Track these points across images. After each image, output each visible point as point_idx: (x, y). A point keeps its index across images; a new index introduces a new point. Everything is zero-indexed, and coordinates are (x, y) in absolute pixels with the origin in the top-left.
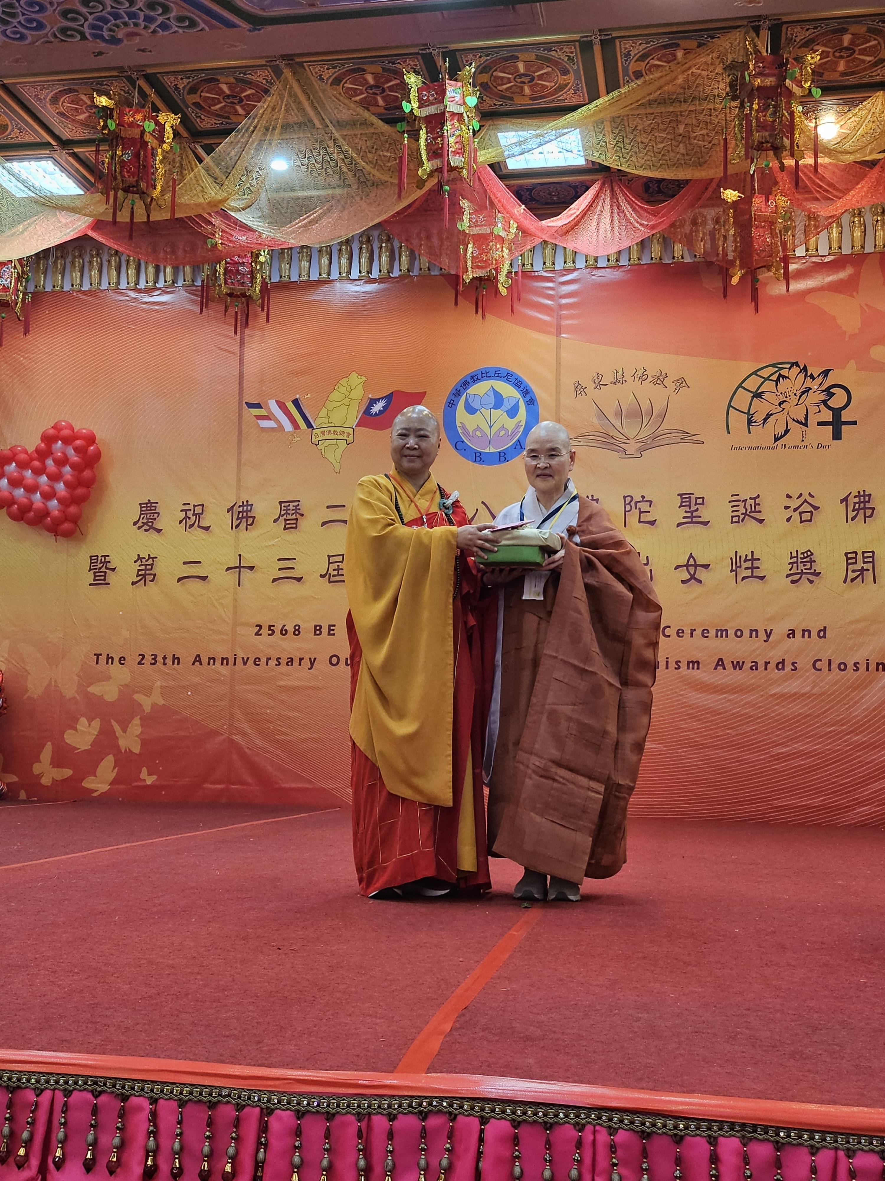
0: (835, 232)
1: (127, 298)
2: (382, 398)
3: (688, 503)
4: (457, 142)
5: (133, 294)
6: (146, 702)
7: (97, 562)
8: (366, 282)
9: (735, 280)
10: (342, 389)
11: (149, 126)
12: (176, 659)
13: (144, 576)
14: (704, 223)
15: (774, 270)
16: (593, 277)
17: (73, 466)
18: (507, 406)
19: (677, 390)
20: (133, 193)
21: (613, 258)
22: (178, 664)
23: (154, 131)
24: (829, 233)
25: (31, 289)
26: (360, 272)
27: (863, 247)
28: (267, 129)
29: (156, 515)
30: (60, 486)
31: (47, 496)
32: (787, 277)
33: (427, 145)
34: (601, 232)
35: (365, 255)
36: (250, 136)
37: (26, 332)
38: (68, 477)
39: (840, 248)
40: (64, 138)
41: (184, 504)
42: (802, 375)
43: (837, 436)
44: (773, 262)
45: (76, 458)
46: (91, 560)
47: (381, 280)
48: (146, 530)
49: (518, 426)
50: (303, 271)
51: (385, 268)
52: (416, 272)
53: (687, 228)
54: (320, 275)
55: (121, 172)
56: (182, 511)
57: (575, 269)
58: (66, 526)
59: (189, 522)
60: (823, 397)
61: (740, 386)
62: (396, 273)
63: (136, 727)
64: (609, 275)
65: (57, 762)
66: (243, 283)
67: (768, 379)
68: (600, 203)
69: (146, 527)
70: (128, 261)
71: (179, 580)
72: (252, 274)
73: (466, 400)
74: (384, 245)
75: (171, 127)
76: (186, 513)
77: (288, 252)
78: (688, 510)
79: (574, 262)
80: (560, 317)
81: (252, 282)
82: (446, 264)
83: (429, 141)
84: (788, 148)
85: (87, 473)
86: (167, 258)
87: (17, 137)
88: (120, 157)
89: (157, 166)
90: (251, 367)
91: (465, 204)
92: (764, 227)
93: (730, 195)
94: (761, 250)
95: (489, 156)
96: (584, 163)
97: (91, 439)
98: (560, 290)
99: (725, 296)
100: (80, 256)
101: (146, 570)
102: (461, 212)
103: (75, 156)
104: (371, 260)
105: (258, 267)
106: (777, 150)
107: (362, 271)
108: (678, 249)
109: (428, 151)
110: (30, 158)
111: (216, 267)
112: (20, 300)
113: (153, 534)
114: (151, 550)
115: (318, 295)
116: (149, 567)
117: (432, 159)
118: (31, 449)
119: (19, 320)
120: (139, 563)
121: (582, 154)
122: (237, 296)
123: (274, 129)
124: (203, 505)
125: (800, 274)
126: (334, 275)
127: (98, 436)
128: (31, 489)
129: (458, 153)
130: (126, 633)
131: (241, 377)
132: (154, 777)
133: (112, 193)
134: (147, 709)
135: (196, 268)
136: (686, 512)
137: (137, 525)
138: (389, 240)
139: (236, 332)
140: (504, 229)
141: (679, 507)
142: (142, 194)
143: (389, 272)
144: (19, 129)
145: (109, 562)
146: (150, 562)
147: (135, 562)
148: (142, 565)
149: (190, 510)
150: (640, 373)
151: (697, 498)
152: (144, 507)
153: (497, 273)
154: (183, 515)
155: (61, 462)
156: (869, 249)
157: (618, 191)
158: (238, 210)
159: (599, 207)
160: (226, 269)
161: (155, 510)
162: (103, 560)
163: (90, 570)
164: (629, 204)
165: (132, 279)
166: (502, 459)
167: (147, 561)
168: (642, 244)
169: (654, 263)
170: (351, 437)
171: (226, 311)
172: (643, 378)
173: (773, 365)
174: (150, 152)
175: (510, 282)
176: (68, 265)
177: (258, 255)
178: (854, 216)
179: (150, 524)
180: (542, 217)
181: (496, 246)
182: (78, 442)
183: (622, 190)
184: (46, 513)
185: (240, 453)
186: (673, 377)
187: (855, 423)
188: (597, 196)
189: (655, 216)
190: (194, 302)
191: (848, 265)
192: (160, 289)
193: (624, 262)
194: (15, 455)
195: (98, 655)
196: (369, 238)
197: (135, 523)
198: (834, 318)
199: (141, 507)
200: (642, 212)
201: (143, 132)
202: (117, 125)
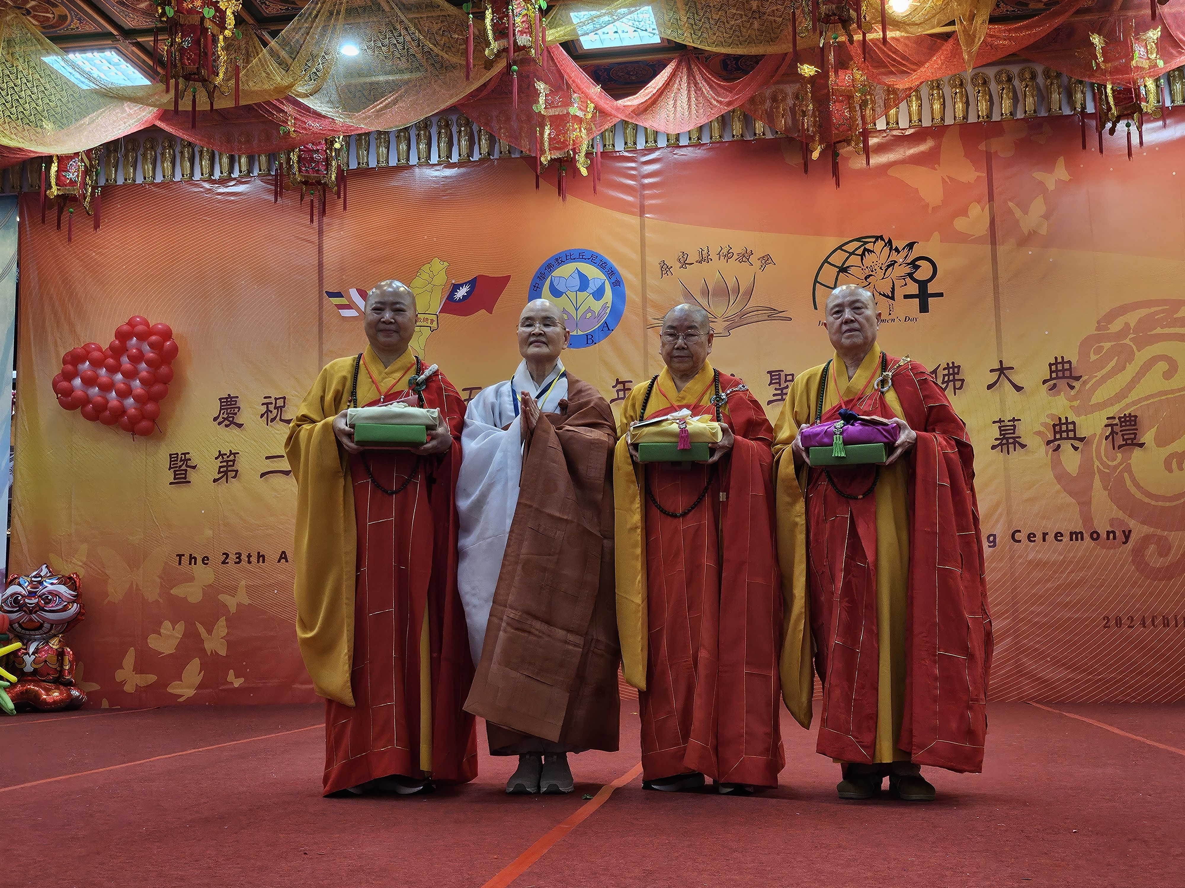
0: (914, 105)
1: (201, 189)
2: (466, 283)
3: (778, 381)
4: (523, 22)
5: (207, 185)
6: (231, 602)
7: (177, 460)
8: (445, 167)
9: (815, 155)
10: (425, 276)
11: (209, 13)
12: (261, 557)
13: (226, 473)
14: (784, 99)
15: (853, 144)
16: (675, 156)
17: (149, 363)
18: (593, 287)
19: (763, 268)
20: (195, 80)
21: (695, 136)
22: (263, 562)
23: (214, 17)
24: (909, 106)
25: (102, 182)
26: (439, 157)
27: (943, 119)
28: (331, 14)
29: (236, 410)
30: (137, 384)
31: (123, 394)
32: (867, 151)
33: (494, 26)
34: (679, 109)
35: (444, 139)
36: (313, 21)
37: (96, 226)
38: (144, 374)
39: (920, 120)
40: (126, 27)
41: (265, 398)
42: (887, 249)
43: (924, 308)
44: (852, 136)
45: (151, 354)
46: (171, 458)
47: (458, 165)
48: (227, 426)
49: (604, 307)
50: (381, 157)
51: (464, 152)
52: (496, 155)
53: (768, 104)
54: (399, 161)
55: (181, 59)
56: (263, 404)
57: (657, 149)
58: (144, 424)
59: (271, 416)
60: (908, 270)
61: (826, 261)
62: (476, 157)
63: (221, 628)
64: (690, 153)
65: (140, 668)
66: (318, 170)
67: (853, 253)
68: (677, 81)
69: (227, 422)
70: (201, 152)
71: (262, 475)
72: (327, 162)
73: (551, 283)
74: (463, 129)
75: (233, 13)
76: (267, 407)
77: (365, 138)
78: (778, 387)
79: (656, 142)
80: (643, 197)
81: (327, 169)
82: (525, 146)
83: (495, 21)
84: (855, 20)
85: (164, 370)
86: (241, 148)
87: (78, 28)
88: (179, 44)
89: (219, 53)
90: (330, 257)
91: (541, 86)
92: (842, 101)
93: (808, 70)
94: (839, 125)
95: (557, 35)
96: (660, 42)
97: (167, 334)
98: (642, 170)
99: (806, 171)
100: (152, 148)
101: (227, 466)
102: (537, 94)
103: (139, 45)
104: (450, 145)
105: (334, 154)
106: (845, 22)
107: (442, 156)
108: (759, 127)
109: (494, 32)
110: (92, 49)
111: (289, 155)
112: (89, 194)
113: (234, 431)
114: (232, 445)
115: (395, 182)
116: (231, 463)
117: (499, 40)
118: (105, 346)
119: (89, 214)
120: (220, 459)
121: (656, 32)
122: (312, 184)
123: (338, 13)
124: (284, 398)
125: (881, 148)
126: (413, 160)
127: (174, 331)
128: (106, 388)
129: (525, 33)
130: (209, 533)
131: (320, 265)
132: (242, 680)
133: (172, 81)
134: (233, 610)
135: (272, 157)
136: (776, 389)
137: (218, 421)
138: (468, 124)
139: (312, 221)
140: (580, 109)
141: (769, 385)
142: (205, 81)
143: (468, 156)
144: (79, 19)
145: (190, 459)
146: (232, 457)
147: (216, 458)
148: (224, 461)
149: (272, 403)
150: (725, 251)
151: (786, 375)
152: (224, 402)
153: (575, 153)
154: (264, 409)
155: (136, 359)
156: (949, 121)
157: (695, 69)
158: (306, 96)
159: (676, 86)
160: (299, 157)
161: (235, 404)
162: (183, 458)
163: (170, 468)
164: (706, 81)
165: (206, 170)
166: (590, 341)
167: (228, 457)
168: (724, 121)
169: (735, 141)
170: (435, 323)
171: (302, 200)
172: (728, 256)
173: (858, 240)
174: (210, 39)
175: (589, 162)
176: (140, 158)
177: (332, 142)
178: (932, 88)
179: (231, 419)
180: (617, 97)
181: (573, 126)
182: (154, 338)
183: (699, 69)
184: (123, 411)
185: (321, 344)
186: (758, 254)
187: (941, 295)
188: (673, 75)
189: (731, 92)
190: (269, 191)
191: (929, 137)
192: (235, 179)
193: (705, 140)
194: (88, 353)
195: (180, 556)
196: (448, 122)
197: (215, 419)
198: (917, 190)
199: (221, 402)
200: (719, 89)
201: (203, 18)
202: (175, 12)
